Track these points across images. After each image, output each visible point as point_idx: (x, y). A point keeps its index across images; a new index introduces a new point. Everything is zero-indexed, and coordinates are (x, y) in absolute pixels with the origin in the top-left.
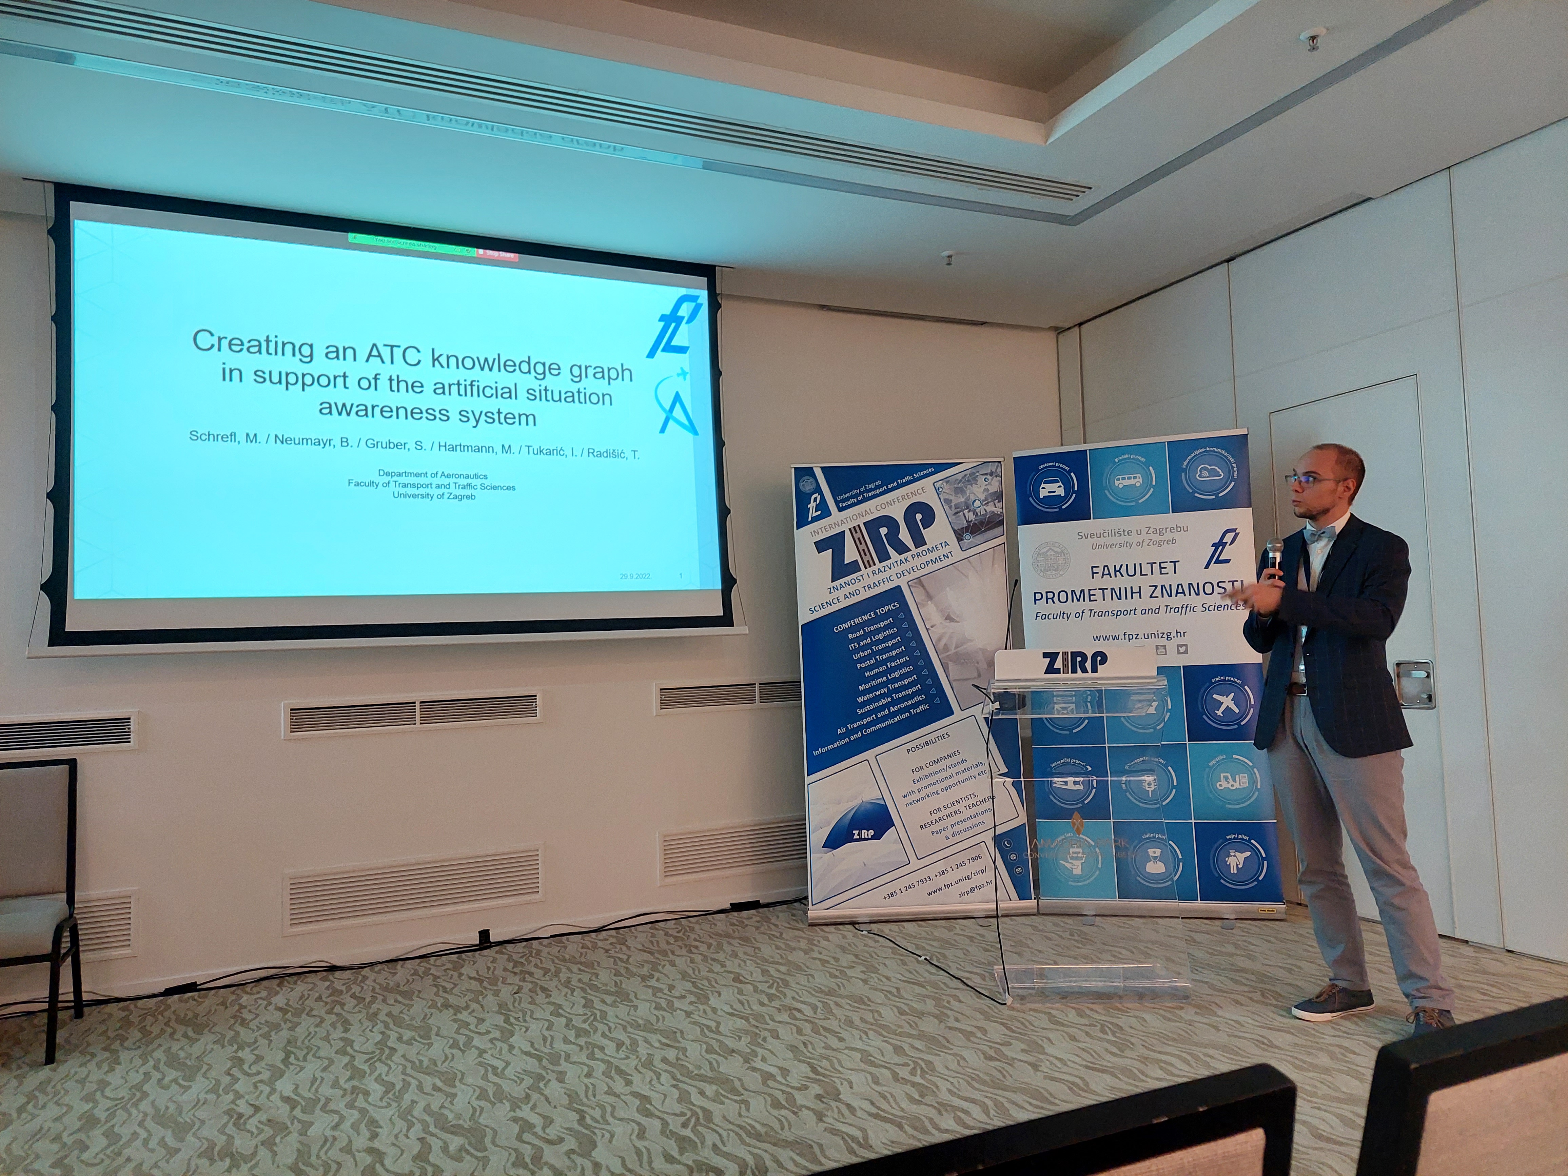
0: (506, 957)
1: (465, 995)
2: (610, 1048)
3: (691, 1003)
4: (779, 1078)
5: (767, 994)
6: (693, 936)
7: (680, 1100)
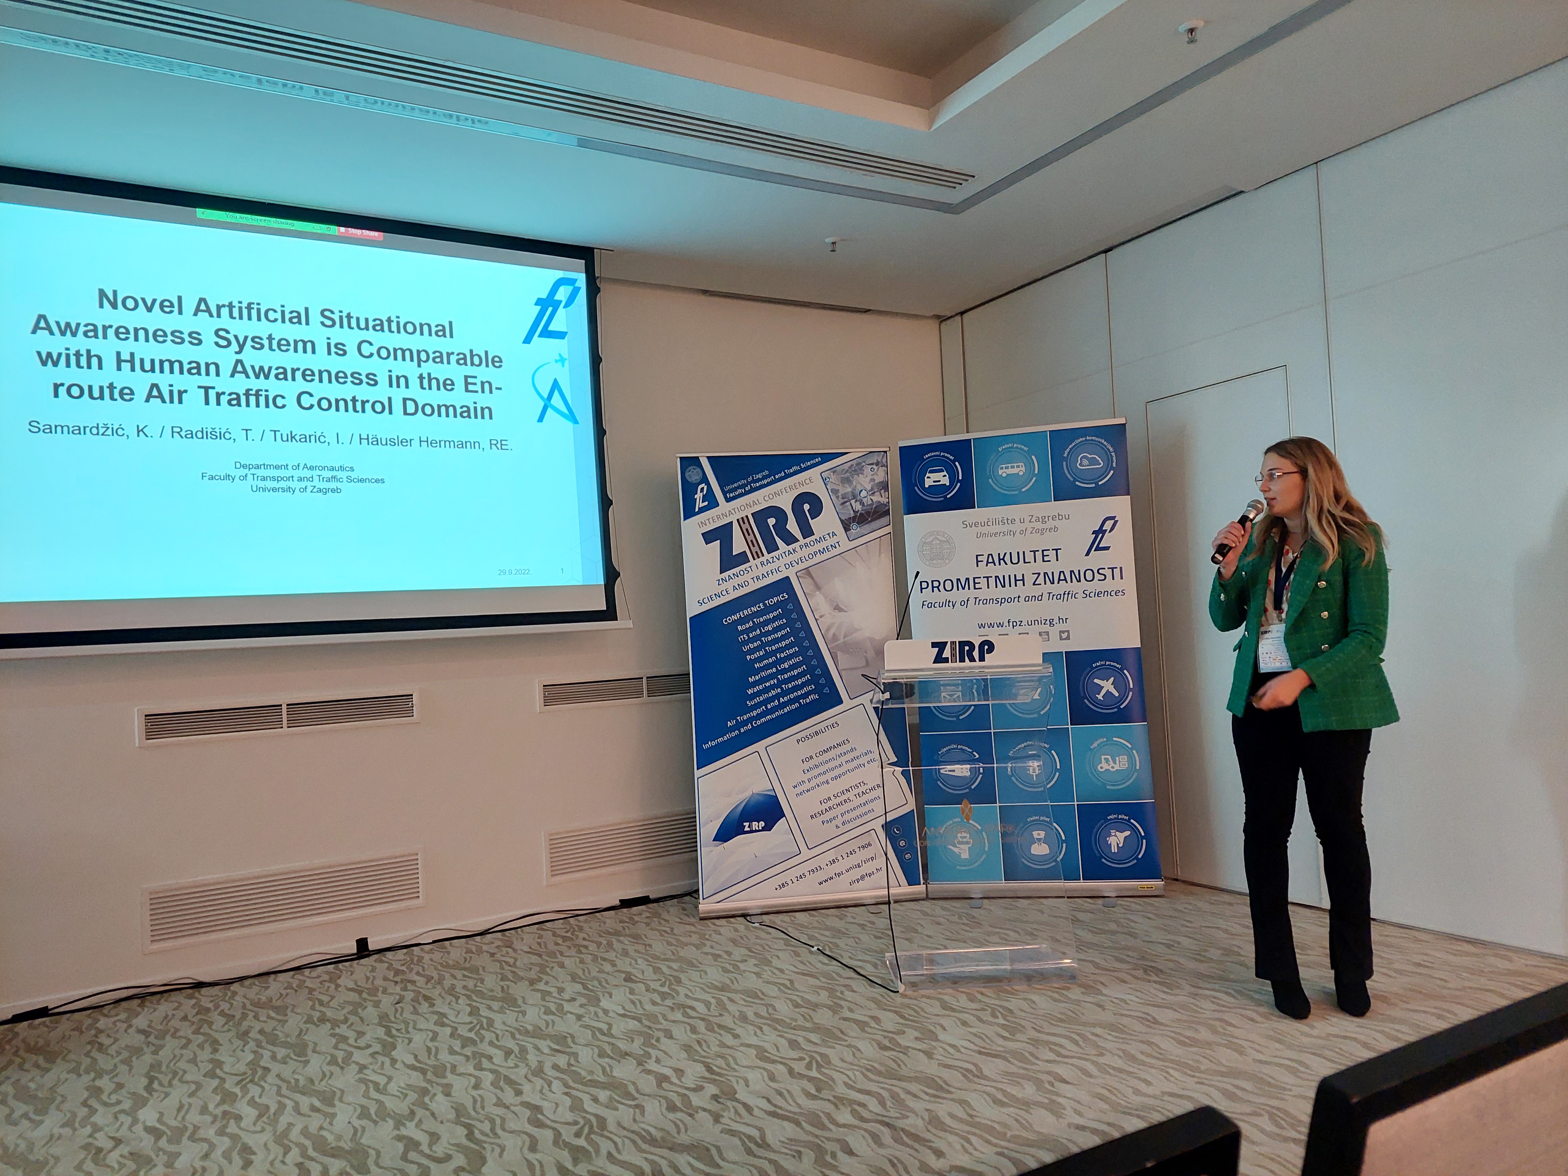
0: (386, 965)
1: (343, 1008)
2: (498, 1056)
3: (581, 1006)
4: (675, 1080)
5: (659, 993)
6: (581, 935)
7: (572, 1109)
